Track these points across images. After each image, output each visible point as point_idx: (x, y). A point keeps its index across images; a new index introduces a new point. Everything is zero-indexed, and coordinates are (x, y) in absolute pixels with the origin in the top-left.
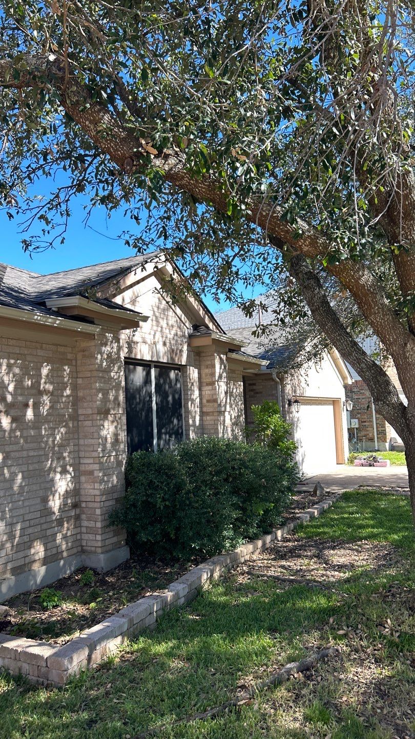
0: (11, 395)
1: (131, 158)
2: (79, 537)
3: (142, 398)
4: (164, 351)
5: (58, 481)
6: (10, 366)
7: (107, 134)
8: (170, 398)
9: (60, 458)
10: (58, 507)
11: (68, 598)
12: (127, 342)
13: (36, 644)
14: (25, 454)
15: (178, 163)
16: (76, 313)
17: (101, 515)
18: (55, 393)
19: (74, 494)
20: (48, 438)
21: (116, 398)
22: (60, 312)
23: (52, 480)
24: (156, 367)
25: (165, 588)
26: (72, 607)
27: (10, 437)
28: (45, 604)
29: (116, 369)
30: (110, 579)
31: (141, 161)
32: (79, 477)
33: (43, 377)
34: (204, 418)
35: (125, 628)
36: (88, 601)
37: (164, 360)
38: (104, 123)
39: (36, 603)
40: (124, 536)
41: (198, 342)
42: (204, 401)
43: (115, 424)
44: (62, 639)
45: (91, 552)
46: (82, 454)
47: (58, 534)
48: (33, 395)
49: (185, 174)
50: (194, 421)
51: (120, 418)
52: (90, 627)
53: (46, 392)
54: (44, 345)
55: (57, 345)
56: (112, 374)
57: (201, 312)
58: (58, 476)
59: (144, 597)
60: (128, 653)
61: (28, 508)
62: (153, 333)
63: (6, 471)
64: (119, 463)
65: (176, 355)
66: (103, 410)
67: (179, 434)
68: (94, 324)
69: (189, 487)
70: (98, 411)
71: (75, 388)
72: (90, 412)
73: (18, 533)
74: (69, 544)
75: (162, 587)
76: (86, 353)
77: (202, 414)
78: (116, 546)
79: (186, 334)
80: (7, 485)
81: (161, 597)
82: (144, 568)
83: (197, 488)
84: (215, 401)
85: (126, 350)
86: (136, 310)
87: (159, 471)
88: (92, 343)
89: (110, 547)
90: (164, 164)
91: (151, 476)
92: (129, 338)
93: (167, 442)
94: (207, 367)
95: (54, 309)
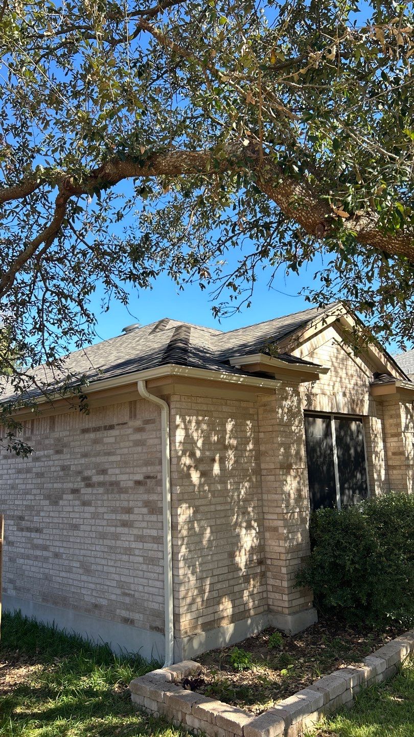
0: (200, 450)
1: (322, 223)
2: (265, 596)
3: (323, 451)
4: (344, 402)
5: (243, 536)
6: (198, 423)
7: (299, 204)
8: (352, 451)
9: (245, 513)
10: (245, 563)
11: (256, 661)
12: (306, 395)
13: (231, 710)
14: (212, 508)
15: (369, 223)
16: (258, 369)
17: (287, 574)
18: (239, 448)
19: (259, 549)
20: (233, 493)
21: (298, 452)
22: (243, 370)
23: (238, 535)
24: (336, 418)
25: (361, 662)
26: (262, 671)
27: (199, 492)
28: (236, 665)
29: (297, 423)
30: (299, 644)
31: (333, 226)
32: (264, 532)
33: (228, 432)
34: (390, 472)
35: (321, 704)
36: (279, 667)
37: (345, 411)
38: (296, 195)
39: (227, 662)
40: (311, 598)
41: (380, 391)
42: (390, 454)
43: (298, 479)
44: (256, 707)
45: (277, 612)
46: (266, 509)
47: (245, 591)
48: (219, 450)
49: (378, 232)
50: (379, 475)
51: (302, 473)
52: (284, 697)
53: (230, 447)
54: (228, 402)
55: (240, 401)
56: (293, 428)
57: (383, 360)
58: (244, 531)
59: (338, 669)
60: (326, 732)
61: (216, 562)
62: (332, 384)
63: (196, 525)
64: (303, 520)
65: (357, 405)
66: (286, 465)
67: (363, 489)
68: (275, 379)
69: (381, 549)
70: (281, 466)
71: (257, 442)
72: (272, 466)
73: (207, 588)
74: (256, 602)
75: (357, 660)
76: (268, 408)
77: (388, 468)
78: (303, 608)
79: (367, 383)
80: (196, 539)
81: (358, 671)
82: (334, 635)
83: (390, 551)
84: (402, 453)
85: (305, 403)
86: (316, 361)
87: (346, 530)
88: (273, 398)
89: (297, 608)
90: (355, 226)
91: (338, 536)
92: (308, 390)
93: (351, 499)
94: (391, 417)
95: (237, 367)
